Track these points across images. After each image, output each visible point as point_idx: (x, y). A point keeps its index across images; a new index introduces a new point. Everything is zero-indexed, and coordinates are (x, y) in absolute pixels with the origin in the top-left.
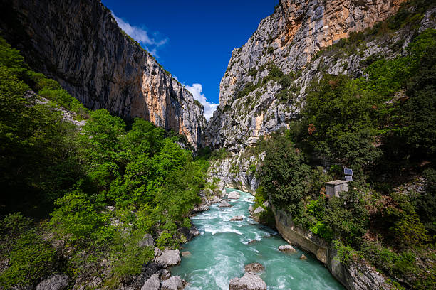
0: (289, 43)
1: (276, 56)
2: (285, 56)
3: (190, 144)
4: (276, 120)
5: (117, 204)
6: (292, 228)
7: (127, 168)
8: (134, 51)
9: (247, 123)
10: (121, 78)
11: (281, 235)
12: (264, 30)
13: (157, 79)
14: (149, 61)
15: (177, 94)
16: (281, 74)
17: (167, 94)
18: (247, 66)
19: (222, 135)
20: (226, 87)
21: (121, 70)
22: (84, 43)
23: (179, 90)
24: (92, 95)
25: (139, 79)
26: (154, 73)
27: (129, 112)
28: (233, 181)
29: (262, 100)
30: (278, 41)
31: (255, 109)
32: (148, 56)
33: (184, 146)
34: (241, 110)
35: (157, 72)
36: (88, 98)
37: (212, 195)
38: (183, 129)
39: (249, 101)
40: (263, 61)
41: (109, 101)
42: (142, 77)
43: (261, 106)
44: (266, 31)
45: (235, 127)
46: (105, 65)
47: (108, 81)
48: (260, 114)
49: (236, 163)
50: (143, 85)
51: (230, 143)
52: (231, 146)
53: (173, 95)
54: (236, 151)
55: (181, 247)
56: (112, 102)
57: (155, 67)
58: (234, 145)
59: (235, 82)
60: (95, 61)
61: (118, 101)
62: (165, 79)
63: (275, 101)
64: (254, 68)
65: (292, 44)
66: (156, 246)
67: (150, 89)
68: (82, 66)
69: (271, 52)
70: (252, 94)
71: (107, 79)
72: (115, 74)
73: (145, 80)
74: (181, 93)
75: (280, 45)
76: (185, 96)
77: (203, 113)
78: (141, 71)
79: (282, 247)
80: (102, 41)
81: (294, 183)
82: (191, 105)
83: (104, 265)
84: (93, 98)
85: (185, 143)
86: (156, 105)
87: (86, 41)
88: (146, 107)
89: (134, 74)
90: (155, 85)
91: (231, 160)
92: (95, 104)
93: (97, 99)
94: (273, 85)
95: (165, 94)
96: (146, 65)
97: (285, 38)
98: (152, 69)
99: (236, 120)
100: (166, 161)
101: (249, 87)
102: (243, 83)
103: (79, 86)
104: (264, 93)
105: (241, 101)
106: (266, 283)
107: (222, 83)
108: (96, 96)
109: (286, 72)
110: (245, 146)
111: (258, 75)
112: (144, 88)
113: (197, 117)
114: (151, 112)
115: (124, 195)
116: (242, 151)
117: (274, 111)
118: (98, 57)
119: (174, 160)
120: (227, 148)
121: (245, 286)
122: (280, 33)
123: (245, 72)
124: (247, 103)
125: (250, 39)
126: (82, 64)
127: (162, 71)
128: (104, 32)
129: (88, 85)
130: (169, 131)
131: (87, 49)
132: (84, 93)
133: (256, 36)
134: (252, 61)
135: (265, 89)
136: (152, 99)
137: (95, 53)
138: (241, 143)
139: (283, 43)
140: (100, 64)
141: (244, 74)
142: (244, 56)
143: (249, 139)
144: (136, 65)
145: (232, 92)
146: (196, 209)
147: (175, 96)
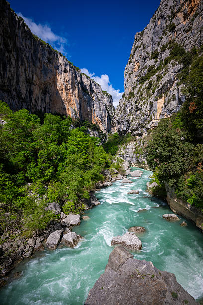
0: (192, 14)
1: (178, 33)
2: (187, 31)
3: (102, 132)
4: (177, 101)
5: (33, 181)
6: (175, 200)
7: (39, 154)
8: (47, 53)
9: (149, 107)
10: (39, 79)
11: (169, 206)
12: (166, 5)
13: (69, 76)
14: (61, 61)
15: (88, 87)
16: (182, 52)
17: (79, 89)
18: (149, 50)
19: (128, 121)
20: (130, 74)
21: (39, 72)
22: (7, 54)
23: (88, 84)
24: (20, 98)
25: (54, 78)
26: (66, 71)
27: (50, 108)
28: (138, 161)
29: (163, 83)
30: (180, 16)
31: (156, 93)
32: (59, 55)
33: (97, 133)
34: (143, 96)
35: (68, 70)
36: (17, 100)
37: (117, 173)
38: (95, 119)
39: (151, 85)
40: (164, 41)
41: (33, 101)
42: (56, 76)
43: (161, 89)
44: (169, 7)
45: (138, 112)
46: (26, 70)
47: (31, 84)
48: (161, 97)
49: (140, 145)
50: (58, 83)
51: (134, 127)
52: (134, 130)
53: (84, 89)
54: (140, 135)
55: (82, 213)
56: (36, 102)
57: (66, 65)
58: (137, 129)
59: (139, 67)
60: (18, 68)
61: (40, 100)
62: (76, 75)
63: (176, 82)
64: (157, 50)
65: (195, 16)
66: (62, 211)
67: (64, 86)
68: (8, 75)
69: (172, 29)
70: (153, 78)
71: (29, 82)
72: (34, 77)
73: (59, 79)
74: (90, 86)
75: (182, 20)
76: (94, 88)
77: (111, 102)
78: (54, 70)
79: (166, 215)
80: (21, 49)
81: (173, 160)
82: (100, 96)
83: (23, 222)
84: (21, 100)
85: (98, 131)
86: (70, 100)
87: (8, 52)
88: (63, 102)
89: (50, 75)
90: (67, 82)
91: (135, 142)
92: (23, 105)
93: (24, 101)
94: (173, 65)
95: (77, 89)
96: (59, 64)
97: (188, 10)
98: (63, 67)
99: (139, 106)
100: (72, 147)
101: (151, 71)
102: (146, 67)
103: (9, 92)
104: (164, 75)
105: (143, 87)
106: (141, 240)
107: (126, 71)
108: (22, 98)
109: (188, 49)
110: (147, 129)
111: (159, 57)
112: (59, 86)
113: (106, 107)
114: (67, 106)
115: (38, 175)
116: (145, 134)
117: (175, 92)
118: (20, 64)
119: (78, 146)
120: (132, 133)
121: (124, 242)
122: (182, 5)
123: (147, 55)
124: (149, 88)
125: (152, 19)
126: (8, 72)
127: (72, 67)
128: (21, 41)
129: (16, 90)
130: (83, 121)
131: (10, 59)
132: (14, 97)
133: (158, 14)
134: (154, 43)
135: (166, 70)
136: (67, 95)
137: (17, 61)
138: (143, 127)
139: (186, 16)
140: (22, 70)
141: (147, 58)
142: (146, 39)
143: (151, 123)
144: (50, 66)
145: (136, 79)
146: (101, 185)
147: (86, 89)
